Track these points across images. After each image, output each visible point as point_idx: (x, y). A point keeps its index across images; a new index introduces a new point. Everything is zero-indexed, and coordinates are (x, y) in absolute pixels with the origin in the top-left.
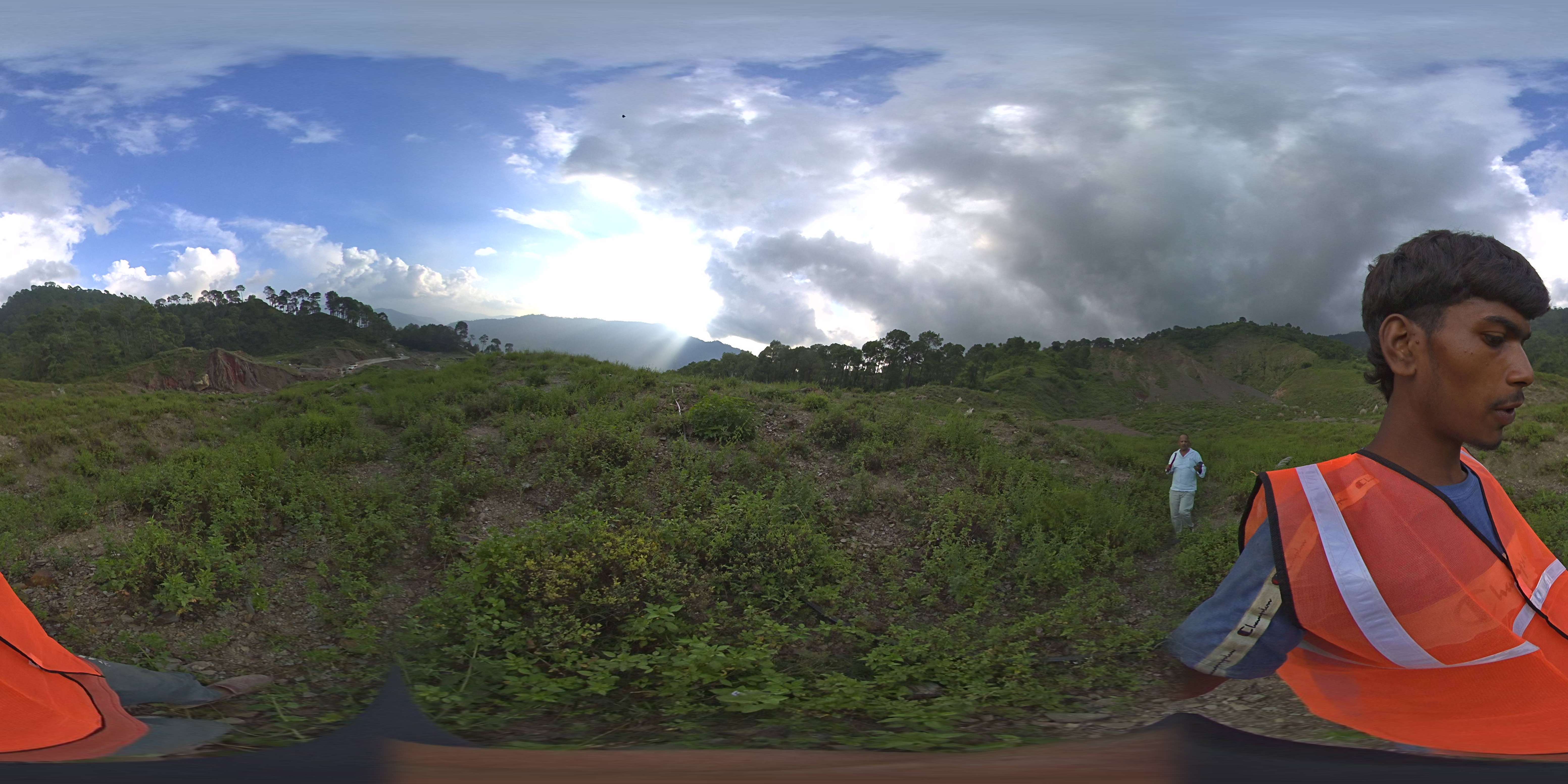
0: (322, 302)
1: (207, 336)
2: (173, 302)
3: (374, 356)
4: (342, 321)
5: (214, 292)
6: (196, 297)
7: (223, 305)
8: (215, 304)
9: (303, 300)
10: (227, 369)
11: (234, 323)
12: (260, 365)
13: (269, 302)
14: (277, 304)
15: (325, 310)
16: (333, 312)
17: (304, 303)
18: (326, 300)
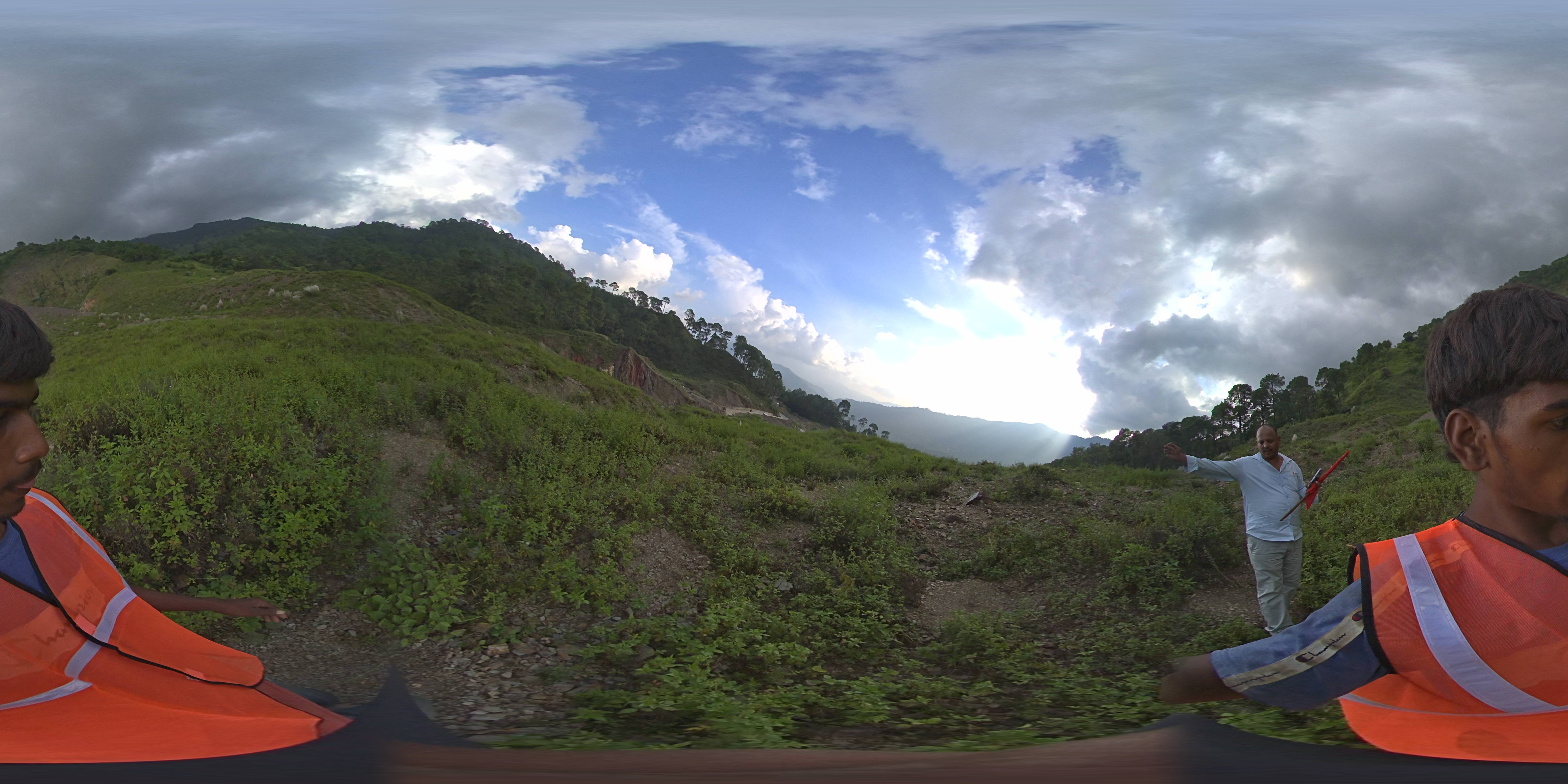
0: (731, 342)
1: (623, 331)
2: (600, 286)
3: (759, 407)
4: (742, 366)
5: (640, 293)
6: (622, 290)
7: (644, 309)
8: (637, 304)
9: (715, 334)
10: (632, 369)
11: (648, 329)
12: (661, 377)
13: (685, 323)
14: (691, 328)
15: (730, 349)
16: (736, 354)
17: (715, 336)
18: (735, 341)
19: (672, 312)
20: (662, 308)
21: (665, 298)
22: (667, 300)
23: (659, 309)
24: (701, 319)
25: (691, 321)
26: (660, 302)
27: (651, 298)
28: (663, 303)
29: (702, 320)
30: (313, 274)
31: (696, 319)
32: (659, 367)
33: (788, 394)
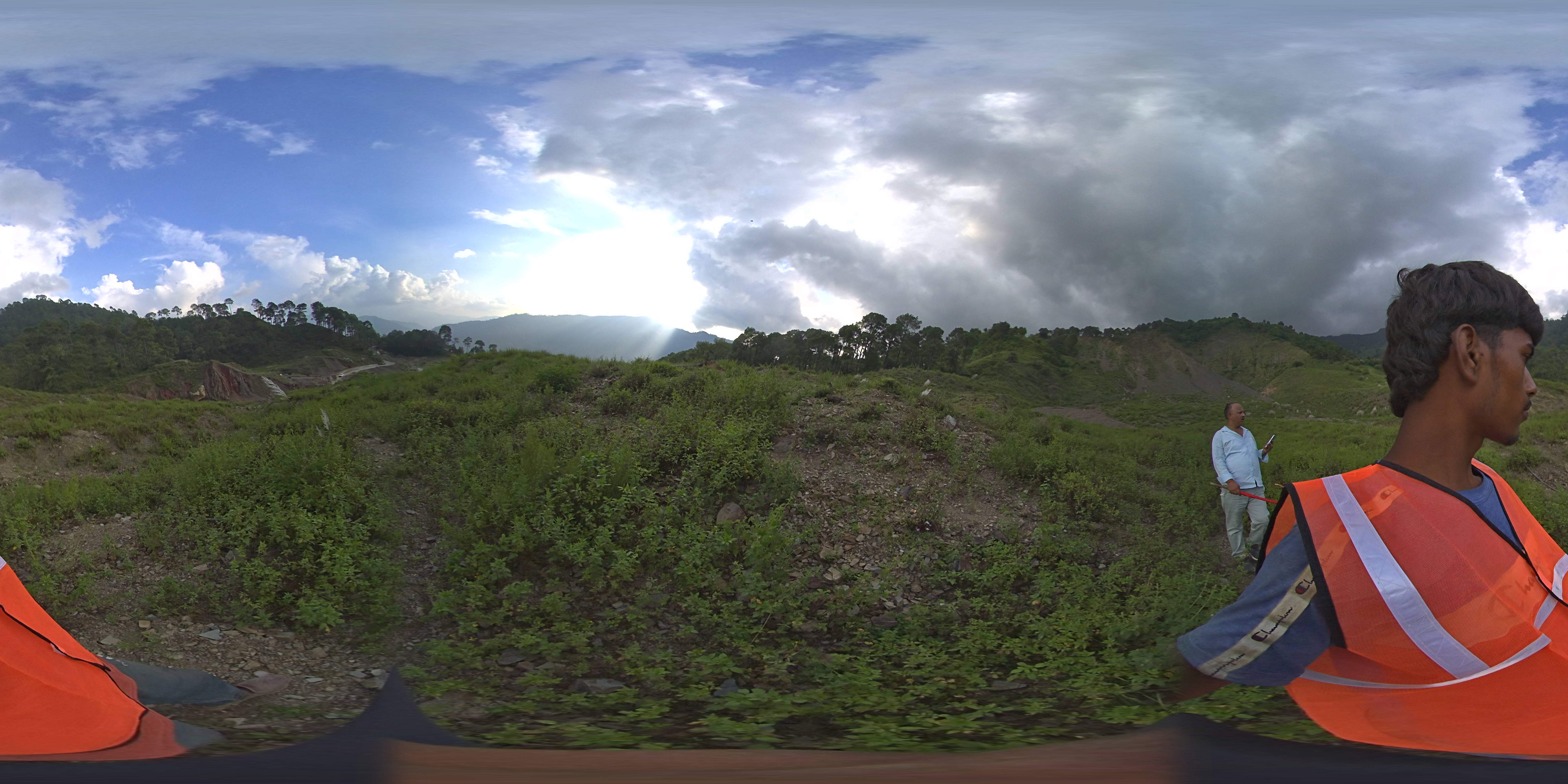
0: (309, 312)
1: (199, 349)
2: (164, 316)
3: (361, 363)
4: (329, 330)
5: (203, 306)
6: (185, 311)
7: (212, 318)
8: (204, 317)
9: (290, 312)
10: (222, 379)
11: (223, 335)
12: (254, 375)
13: (257, 315)
14: (264, 316)
15: (311, 320)
16: (319, 322)
17: (291, 314)
18: (312, 311)
19: (240, 310)
20: (228, 310)
21: (227, 300)
22: (230, 301)
23: (227, 313)
24: (270, 303)
25: (261, 310)
26: (224, 306)
27: (214, 306)
28: (228, 305)
29: (272, 305)
31: (265, 306)
32: (247, 366)
33: (384, 339)
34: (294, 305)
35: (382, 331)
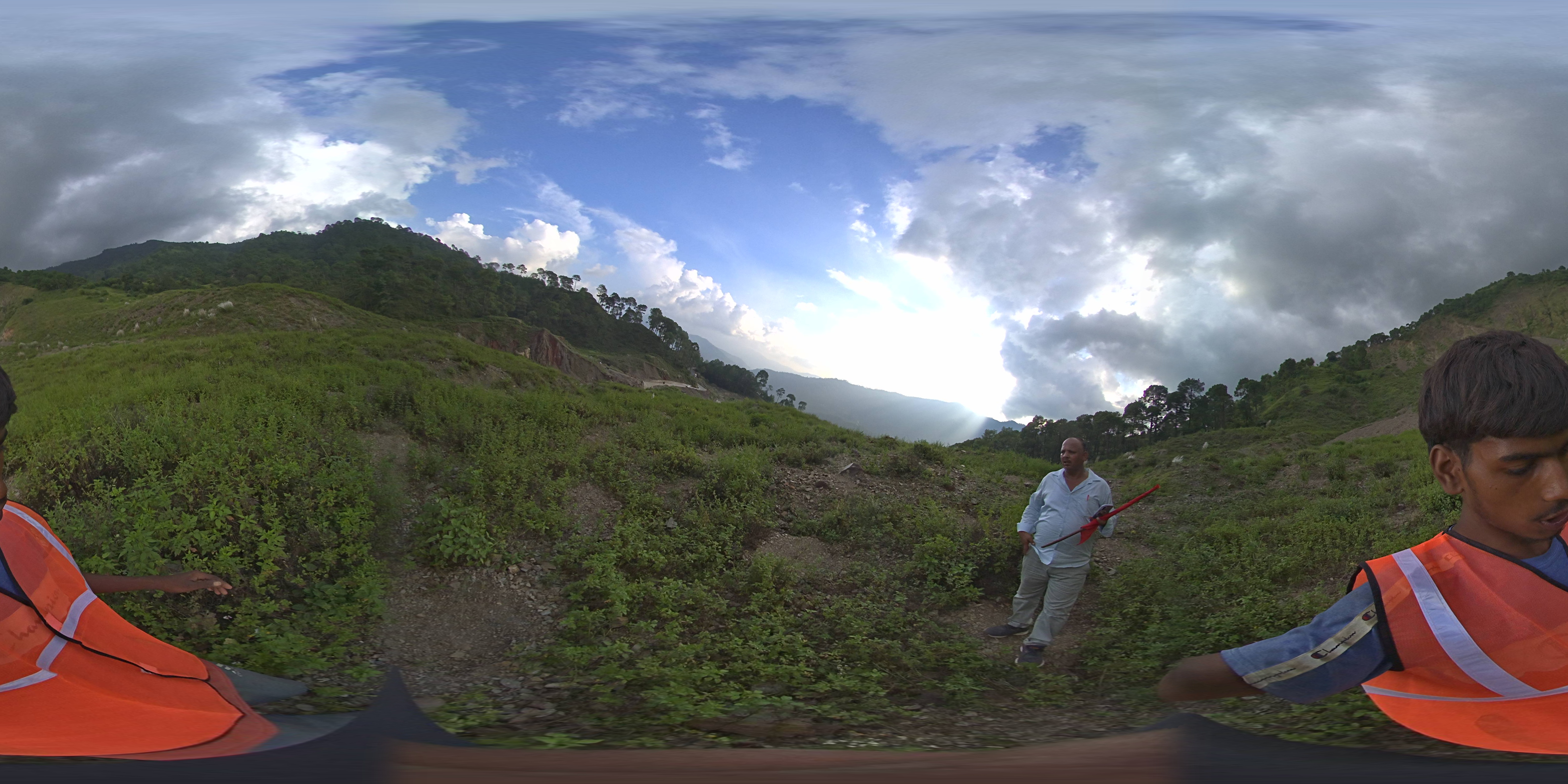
0: (646, 315)
2: (507, 269)
3: (676, 379)
4: (658, 338)
5: (549, 273)
6: (530, 271)
7: (554, 288)
8: (547, 284)
9: (629, 308)
10: (548, 349)
11: (560, 308)
12: (577, 355)
13: (598, 300)
14: (604, 303)
15: (646, 322)
16: (652, 327)
17: (629, 310)
18: (650, 314)
19: (584, 290)
20: (573, 286)
21: (575, 276)
22: (577, 277)
23: (570, 287)
24: (614, 294)
25: (603, 297)
26: (570, 281)
27: (560, 277)
28: (574, 280)
29: (615, 296)
30: (224, 290)
31: (609, 294)
32: (575, 344)
33: (705, 364)
34: (636, 304)
35: (707, 357)
